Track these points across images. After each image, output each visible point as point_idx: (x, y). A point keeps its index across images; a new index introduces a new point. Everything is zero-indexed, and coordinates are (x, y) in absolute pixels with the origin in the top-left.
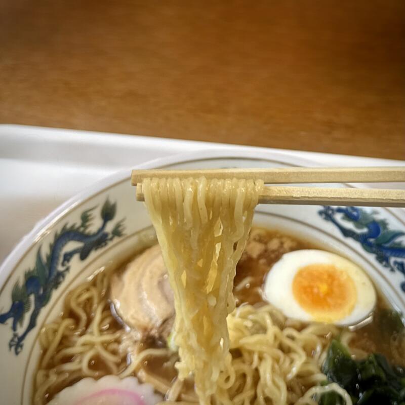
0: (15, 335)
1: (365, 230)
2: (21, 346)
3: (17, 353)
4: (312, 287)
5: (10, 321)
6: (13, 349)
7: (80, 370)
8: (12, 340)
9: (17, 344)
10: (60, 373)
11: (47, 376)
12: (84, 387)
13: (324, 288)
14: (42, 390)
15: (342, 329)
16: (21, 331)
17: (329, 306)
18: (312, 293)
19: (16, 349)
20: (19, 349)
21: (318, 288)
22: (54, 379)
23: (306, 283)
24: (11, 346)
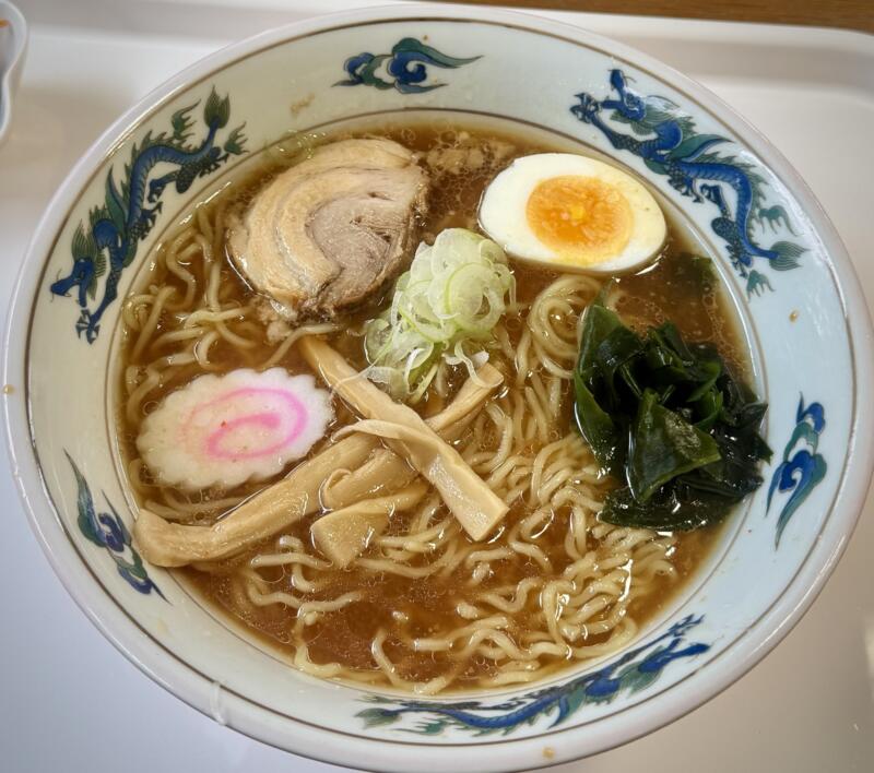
0: (85, 313)
1: (653, 136)
2: (97, 330)
3: (91, 340)
4: (559, 211)
5: (74, 291)
6: (83, 333)
7: (196, 363)
8: (81, 321)
9: (89, 326)
10: (164, 369)
11: (143, 375)
12: (203, 389)
13: (579, 212)
14: (136, 397)
15: (604, 279)
16: (93, 306)
17: (585, 240)
18: (559, 220)
19: (89, 334)
20: (94, 335)
21: (570, 213)
22: (154, 379)
23: (549, 205)
24: (79, 329)
